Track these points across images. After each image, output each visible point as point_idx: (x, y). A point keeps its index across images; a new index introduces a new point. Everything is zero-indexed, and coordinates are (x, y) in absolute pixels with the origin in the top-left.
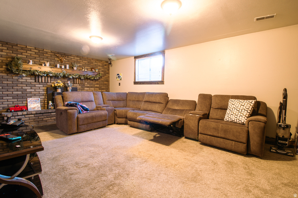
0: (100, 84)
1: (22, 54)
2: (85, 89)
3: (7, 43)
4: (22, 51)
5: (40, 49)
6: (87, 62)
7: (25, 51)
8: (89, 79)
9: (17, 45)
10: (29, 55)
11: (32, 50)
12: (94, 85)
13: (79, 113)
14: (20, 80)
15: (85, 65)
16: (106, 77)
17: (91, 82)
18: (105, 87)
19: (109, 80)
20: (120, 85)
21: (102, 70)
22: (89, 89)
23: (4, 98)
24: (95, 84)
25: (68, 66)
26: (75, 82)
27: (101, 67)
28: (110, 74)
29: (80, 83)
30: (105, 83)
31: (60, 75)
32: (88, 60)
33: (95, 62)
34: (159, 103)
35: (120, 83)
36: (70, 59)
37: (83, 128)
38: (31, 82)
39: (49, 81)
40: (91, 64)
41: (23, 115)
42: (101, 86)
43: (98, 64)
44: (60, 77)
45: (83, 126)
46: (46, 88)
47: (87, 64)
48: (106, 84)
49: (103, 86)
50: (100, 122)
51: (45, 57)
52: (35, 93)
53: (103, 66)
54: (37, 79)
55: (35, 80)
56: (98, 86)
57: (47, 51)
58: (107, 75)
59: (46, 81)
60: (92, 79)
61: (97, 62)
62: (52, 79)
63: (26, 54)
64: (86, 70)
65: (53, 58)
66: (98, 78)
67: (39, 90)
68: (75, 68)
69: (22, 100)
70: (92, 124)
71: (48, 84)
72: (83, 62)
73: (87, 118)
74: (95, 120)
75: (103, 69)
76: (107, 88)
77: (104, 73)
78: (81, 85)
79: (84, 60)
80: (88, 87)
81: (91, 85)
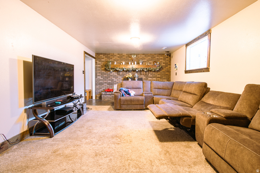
0: (161, 74)
1: (111, 59)
2: (149, 79)
3: (105, 54)
4: (112, 57)
5: (120, 54)
6: (151, 57)
7: (113, 57)
8: (151, 71)
9: (109, 54)
10: (115, 59)
11: (117, 55)
12: (156, 76)
13: (123, 96)
14: (111, 74)
15: (149, 60)
16: (167, 68)
17: (154, 73)
18: (166, 77)
19: (170, 70)
20: (176, 75)
21: (163, 62)
22: (151, 79)
23: (104, 84)
24: (157, 74)
25: (136, 62)
26: (141, 74)
27: (163, 60)
28: (171, 65)
29: (144, 74)
30: (166, 73)
31: (130, 69)
32: (151, 56)
33: (158, 56)
34: (194, 94)
35: (176, 73)
36: (138, 57)
37: (124, 107)
38: (116, 75)
39: (125, 74)
40: (154, 59)
41: (109, 94)
42: (162, 76)
43: (160, 57)
44: (130, 71)
45: (124, 106)
46: (123, 79)
47: (150, 59)
48: (167, 75)
49: (164, 76)
50: (138, 105)
51: (123, 59)
52: (118, 81)
53: (164, 59)
54: (119, 73)
55: (118, 73)
56: (160, 76)
57: (124, 54)
58: (168, 66)
59: (123, 74)
60: (153, 70)
61: (159, 56)
62: (127, 73)
63: (114, 58)
64: (149, 64)
65: (128, 58)
66: (158, 69)
67: (119, 80)
68: (141, 64)
69: (111, 85)
70: (130, 105)
71: (125, 76)
72: (147, 58)
73: (126, 101)
74: (133, 103)
75: (165, 62)
76: (169, 78)
77: (165, 65)
78: (145, 76)
79: (148, 56)
80: (151, 77)
81: (153, 76)
